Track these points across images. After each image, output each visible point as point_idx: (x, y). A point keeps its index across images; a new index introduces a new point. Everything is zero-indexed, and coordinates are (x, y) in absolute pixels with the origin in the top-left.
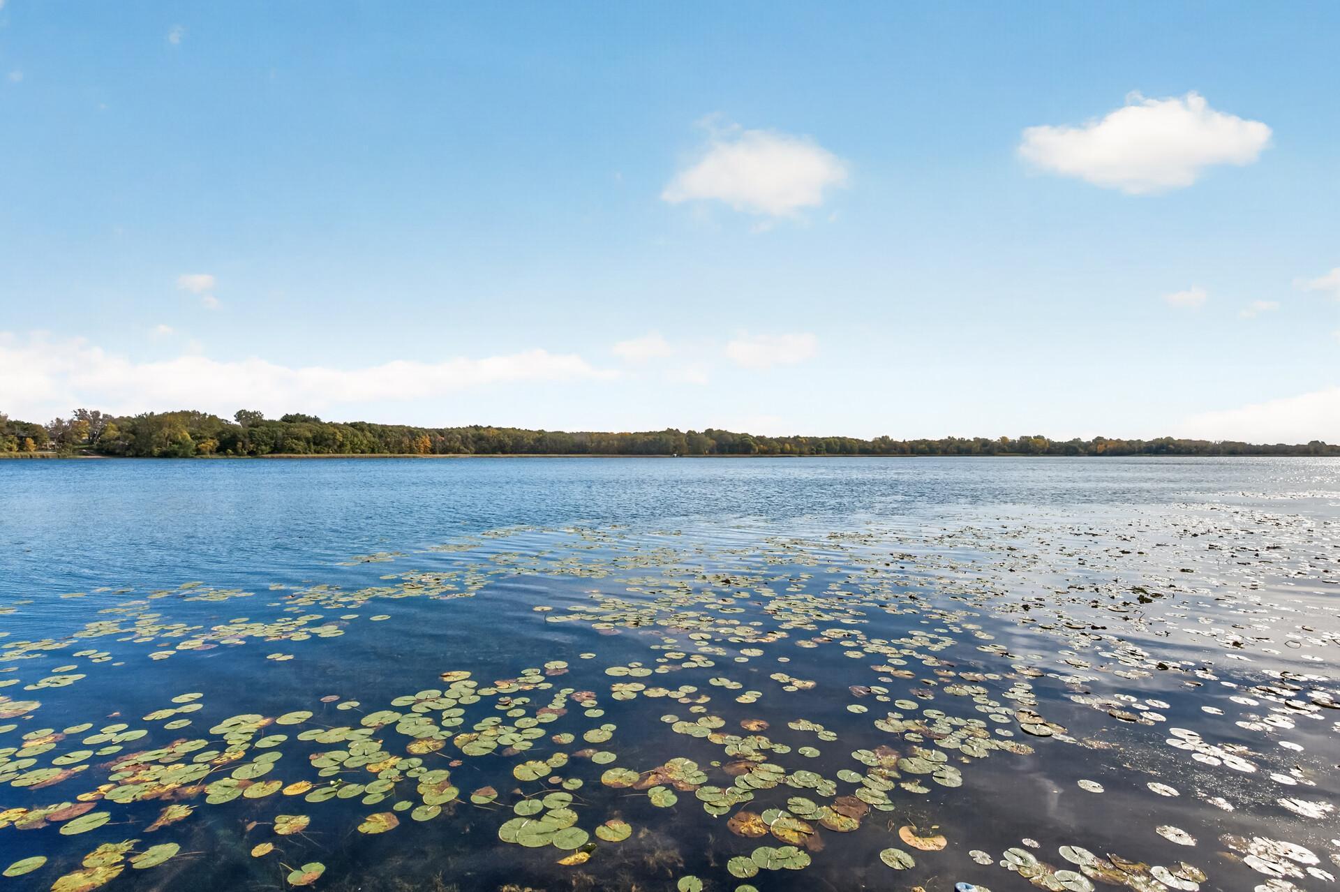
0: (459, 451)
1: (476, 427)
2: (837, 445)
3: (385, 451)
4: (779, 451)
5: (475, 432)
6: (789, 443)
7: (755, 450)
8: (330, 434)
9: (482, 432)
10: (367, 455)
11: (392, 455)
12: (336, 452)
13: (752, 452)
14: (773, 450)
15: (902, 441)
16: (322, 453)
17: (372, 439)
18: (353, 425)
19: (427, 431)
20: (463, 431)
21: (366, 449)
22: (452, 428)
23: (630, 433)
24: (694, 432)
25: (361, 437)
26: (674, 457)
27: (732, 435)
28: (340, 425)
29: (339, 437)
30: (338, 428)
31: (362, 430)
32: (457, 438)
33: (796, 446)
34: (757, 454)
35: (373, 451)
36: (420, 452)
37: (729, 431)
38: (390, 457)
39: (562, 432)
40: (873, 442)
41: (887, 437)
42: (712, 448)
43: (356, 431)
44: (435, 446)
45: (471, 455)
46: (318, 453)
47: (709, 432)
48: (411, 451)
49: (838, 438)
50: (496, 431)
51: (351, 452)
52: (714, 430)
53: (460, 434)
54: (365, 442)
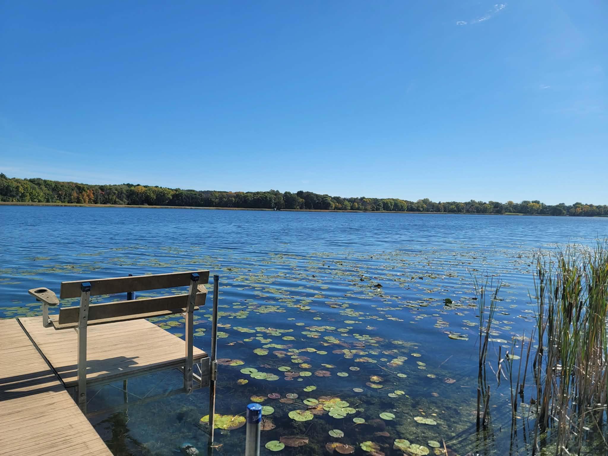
0: (115, 203)
1: (128, 185)
2: (392, 205)
3: (57, 201)
4: (350, 208)
5: (128, 188)
6: (357, 202)
7: (332, 207)
8: (14, 187)
9: (133, 188)
10: (43, 203)
11: (63, 204)
12: (18, 201)
13: (330, 208)
14: (345, 207)
15: (438, 202)
16: (8, 201)
17: (48, 192)
18: (32, 181)
19: (91, 187)
20: (119, 188)
21: (42, 199)
22: (110, 186)
23: (243, 193)
24: (289, 193)
25: (38, 190)
26: (274, 210)
27: (317, 196)
28: (22, 180)
29: (21, 189)
30: (20, 183)
31: (39, 184)
32: (115, 193)
33: (362, 205)
34: (334, 209)
35: (48, 201)
36: (85, 202)
37: (314, 193)
38: (61, 206)
39: (194, 191)
40: (418, 203)
41: (427, 200)
42: (302, 205)
43: (34, 185)
44: (97, 198)
45: (124, 206)
46: (4, 201)
47: (300, 193)
48: (79, 201)
49: (393, 199)
50: (144, 189)
51: (31, 201)
52: (304, 191)
53: (116, 190)
54: (42, 194)
